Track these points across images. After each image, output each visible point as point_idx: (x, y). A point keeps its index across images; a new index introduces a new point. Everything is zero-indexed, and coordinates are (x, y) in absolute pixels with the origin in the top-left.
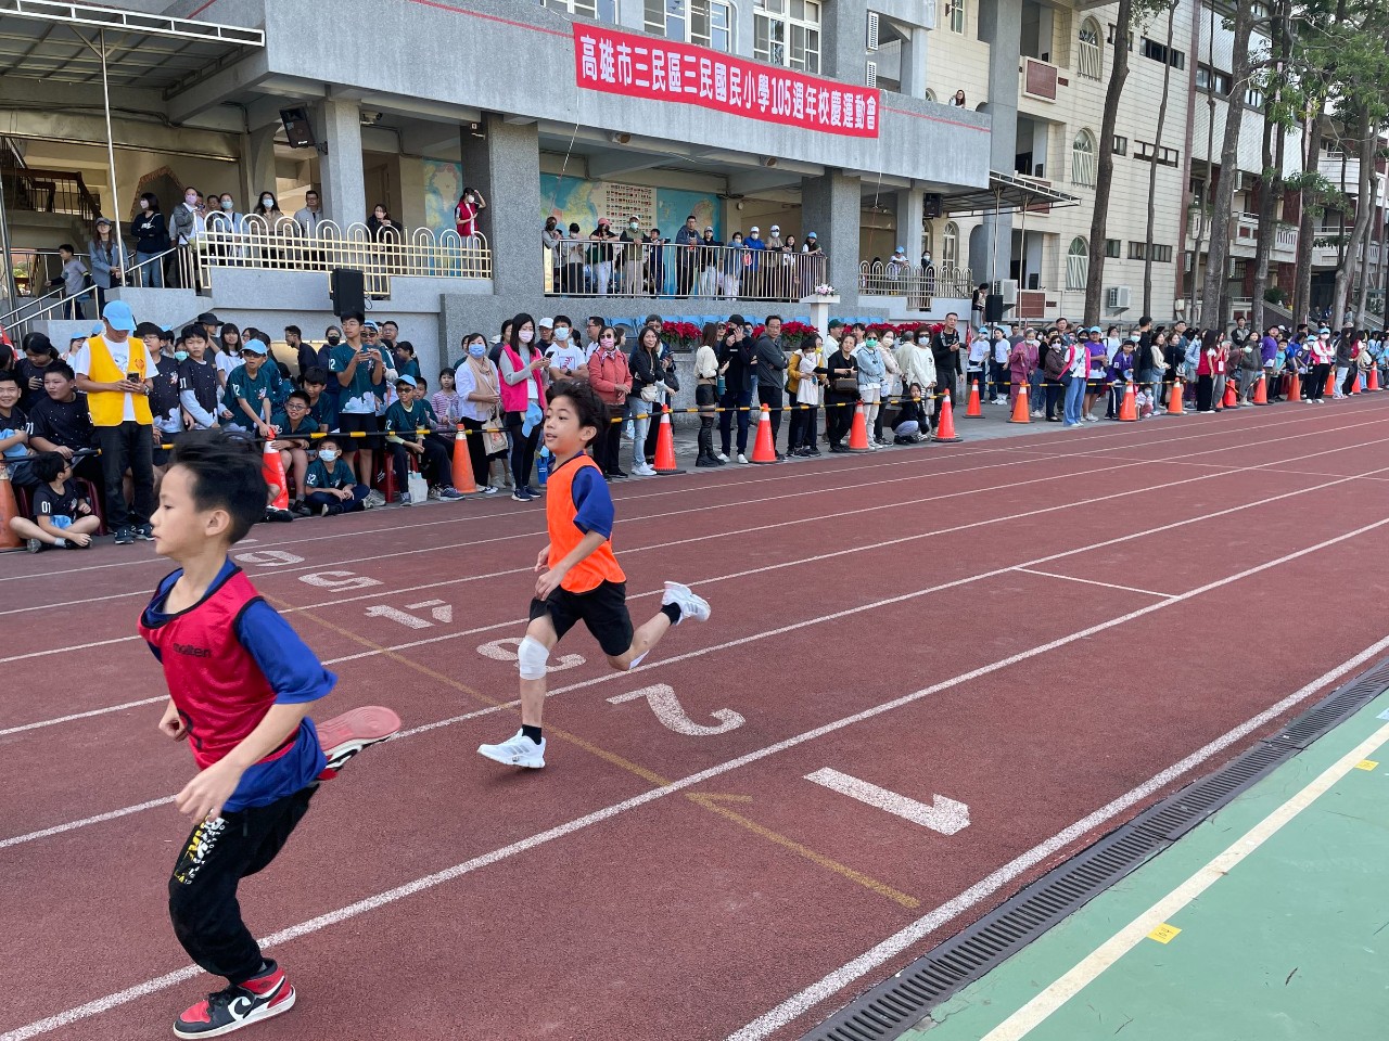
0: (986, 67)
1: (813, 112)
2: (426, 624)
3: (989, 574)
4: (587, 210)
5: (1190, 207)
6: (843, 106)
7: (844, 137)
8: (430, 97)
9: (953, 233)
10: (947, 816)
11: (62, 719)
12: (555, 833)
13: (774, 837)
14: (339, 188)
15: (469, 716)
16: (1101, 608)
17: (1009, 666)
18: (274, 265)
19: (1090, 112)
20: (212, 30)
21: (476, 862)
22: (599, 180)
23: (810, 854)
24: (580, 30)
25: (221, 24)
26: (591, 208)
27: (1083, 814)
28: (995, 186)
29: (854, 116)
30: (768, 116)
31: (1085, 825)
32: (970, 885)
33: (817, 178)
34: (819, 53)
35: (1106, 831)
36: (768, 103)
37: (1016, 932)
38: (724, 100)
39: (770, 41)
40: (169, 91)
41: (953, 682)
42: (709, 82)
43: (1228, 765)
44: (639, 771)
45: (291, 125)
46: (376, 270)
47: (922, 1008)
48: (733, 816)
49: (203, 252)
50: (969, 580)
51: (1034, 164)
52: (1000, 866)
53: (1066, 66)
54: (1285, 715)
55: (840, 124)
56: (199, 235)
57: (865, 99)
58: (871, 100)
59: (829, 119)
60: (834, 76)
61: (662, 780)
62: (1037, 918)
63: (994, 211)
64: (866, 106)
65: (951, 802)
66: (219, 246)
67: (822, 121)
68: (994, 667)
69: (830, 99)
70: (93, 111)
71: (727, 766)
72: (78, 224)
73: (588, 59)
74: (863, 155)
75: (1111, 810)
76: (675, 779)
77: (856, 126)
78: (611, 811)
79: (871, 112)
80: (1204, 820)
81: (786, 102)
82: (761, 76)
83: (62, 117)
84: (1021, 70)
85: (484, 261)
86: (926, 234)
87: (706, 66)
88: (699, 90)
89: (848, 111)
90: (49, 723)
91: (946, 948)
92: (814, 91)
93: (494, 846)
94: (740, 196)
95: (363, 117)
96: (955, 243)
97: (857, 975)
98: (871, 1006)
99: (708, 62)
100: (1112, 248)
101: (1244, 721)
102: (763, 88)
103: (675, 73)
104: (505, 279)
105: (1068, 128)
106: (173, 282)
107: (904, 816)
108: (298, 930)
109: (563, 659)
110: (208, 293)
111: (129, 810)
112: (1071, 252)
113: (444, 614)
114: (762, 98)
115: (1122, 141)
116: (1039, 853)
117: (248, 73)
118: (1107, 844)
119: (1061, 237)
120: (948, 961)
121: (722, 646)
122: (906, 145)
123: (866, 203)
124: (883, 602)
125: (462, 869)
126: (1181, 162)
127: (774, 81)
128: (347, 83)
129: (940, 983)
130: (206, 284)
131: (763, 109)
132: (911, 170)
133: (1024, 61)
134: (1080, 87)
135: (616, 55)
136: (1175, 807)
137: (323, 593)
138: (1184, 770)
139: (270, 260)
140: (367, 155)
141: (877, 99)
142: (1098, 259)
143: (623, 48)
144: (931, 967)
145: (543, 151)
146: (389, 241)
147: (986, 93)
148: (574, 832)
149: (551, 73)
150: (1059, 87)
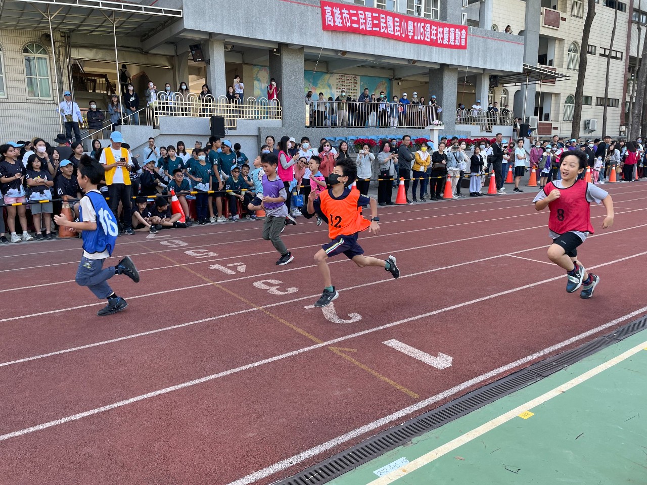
0: (524, 13)
1: (435, 38)
2: (234, 273)
3: (493, 257)
4: (327, 87)
5: (628, 80)
6: (449, 35)
7: (449, 49)
8: (255, 37)
9: (505, 94)
10: (442, 362)
11: (80, 307)
12: (270, 360)
13: (363, 367)
14: (215, 80)
15: (244, 311)
16: (544, 274)
17: (490, 299)
18: (186, 115)
19: (577, 33)
20: (160, 11)
21: (234, 370)
22: (333, 73)
23: (377, 374)
24: (324, 4)
25: (164, 8)
26: (329, 86)
27: (505, 364)
28: (526, 71)
29: (455, 39)
30: (413, 41)
31: (505, 368)
32: (444, 390)
33: (437, 69)
34: (439, 9)
35: (513, 372)
36: (412, 34)
37: (459, 411)
38: (393, 33)
39: (415, 5)
40: (143, 38)
41: (462, 305)
42: (385, 25)
43: (582, 345)
44: (311, 337)
45: (194, 52)
46: (230, 116)
47: (409, 438)
48: (347, 357)
49: (156, 109)
50: (483, 260)
51: (549, 59)
52: (461, 383)
53: (565, 11)
54: (618, 325)
55: (448, 43)
56: (154, 101)
57: (461, 31)
58: (464, 31)
59: (443, 41)
60: (445, 20)
61: (320, 340)
62: (471, 406)
63: (525, 83)
64: (461, 34)
65: (445, 356)
66: (163, 107)
67: (439, 42)
68: (483, 299)
69: (443, 31)
70: (110, 47)
71: (350, 336)
72: (106, 97)
73: (328, 16)
74: (459, 58)
75: (519, 363)
76: (325, 341)
77: (456, 44)
78: (295, 353)
79: (463, 37)
80: (562, 369)
81: (421, 34)
82: (409, 22)
83: (98, 50)
84: (542, 14)
85: (278, 112)
86: (491, 95)
87: (383, 18)
88: (380, 29)
89: (452, 37)
90: (74, 308)
91: (426, 415)
92: (435, 28)
93: (244, 364)
94: (400, 79)
95: (225, 48)
96: (507, 99)
97: (384, 423)
98: (387, 436)
99: (384, 16)
100: (588, 100)
101: (597, 326)
102: (411, 27)
103: (369, 21)
104: (287, 119)
105: (566, 42)
106: (143, 123)
107: (423, 361)
108: (158, 392)
109: (289, 289)
110: (158, 128)
111: (101, 343)
112: (566, 102)
113: (242, 269)
114: (410, 32)
115: (593, 48)
116: (480, 379)
117: (176, 30)
118: (513, 377)
119: (561, 95)
120: (425, 420)
121: (360, 286)
122: (481, 53)
123: (460, 81)
124: (440, 269)
125: (228, 372)
126: (624, 58)
127: (416, 24)
128: (218, 32)
129: (420, 429)
130: (157, 123)
131: (410, 37)
132: (483, 64)
133: (543, 10)
134: (572, 21)
135: (341, 14)
136: (550, 363)
137: (193, 259)
138: (560, 347)
139: (184, 113)
140: (227, 64)
141: (466, 31)
142: (579, 106)
143: (344, 11)
144: (418, 422)
145: (306, 60)
146: (236, 104)
148: (278, 360)
149: (310, 24)
150: (561, 22)
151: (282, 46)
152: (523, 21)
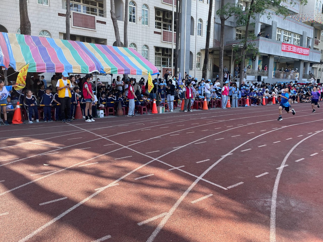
24: (283, 44)
30: (298, 53)
33: (298, 61)
34: (299, 43)
36: (298, 51)
42: (293, 49)
59: (304, 53)
60: (302, 46)
66: (248, 73)
73: (283, 47)
81: (300, 51)
89: (306, 52)
92: (303, 49)
94: (279, 62)
103: (290, 48)
105: (319, 50)
122: (312, 56)
134: (322, 43)
143: (286, 46)
149: (280, 50)
150: (319, 43)
151: (269, 55)
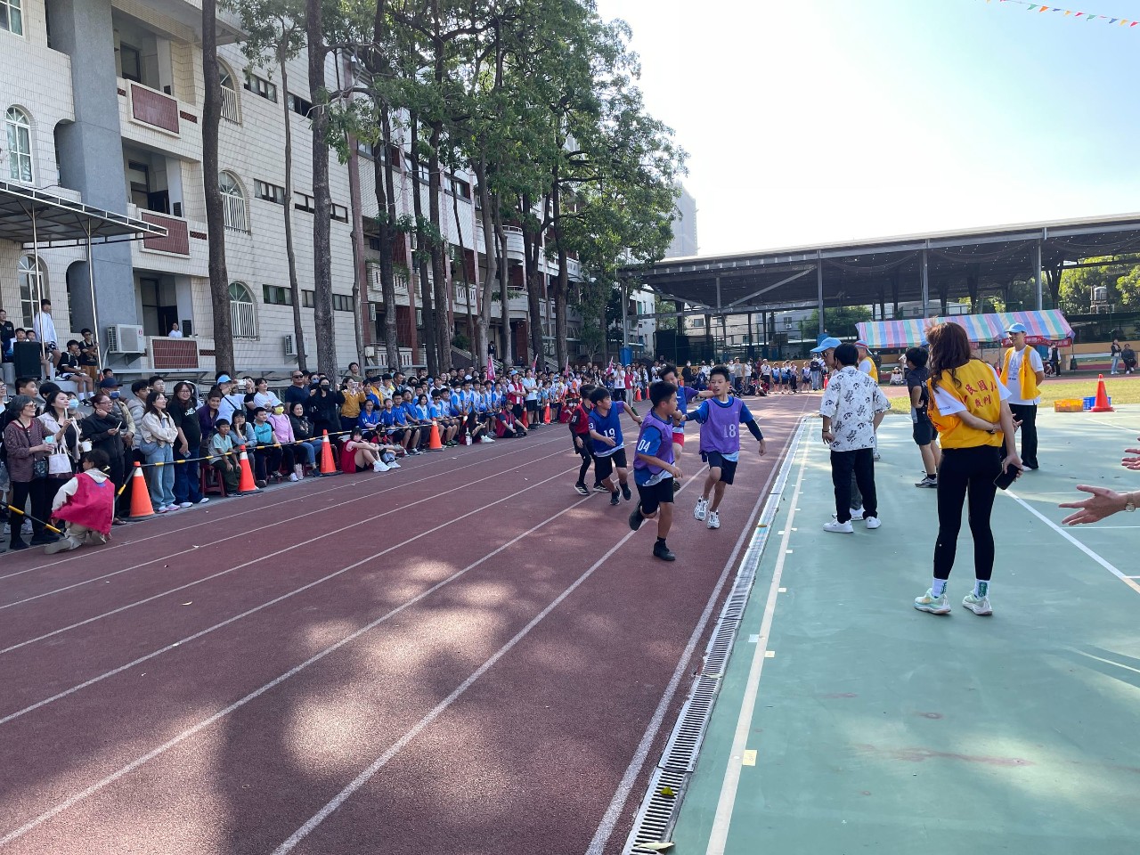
5: (366, 262)
53: (193, 102)
84: (122, 93)
115: (278, 191)
126: (350, 218)
133: (125, 84)
142: (221, 302)
147: (71, 109)
150: (181, 120)
152: (69, 99)
